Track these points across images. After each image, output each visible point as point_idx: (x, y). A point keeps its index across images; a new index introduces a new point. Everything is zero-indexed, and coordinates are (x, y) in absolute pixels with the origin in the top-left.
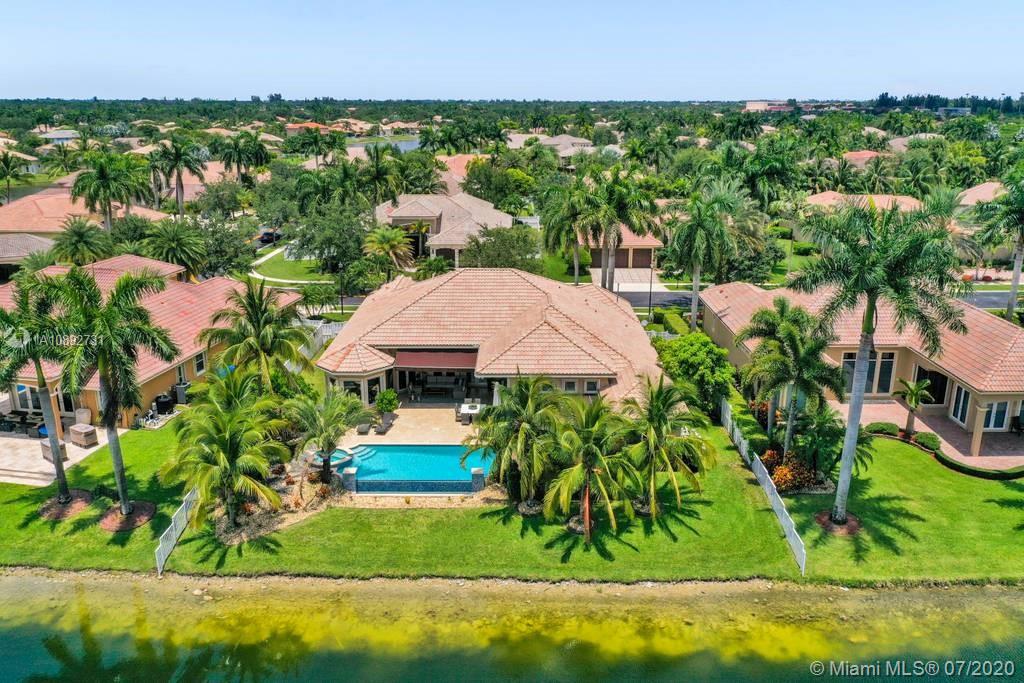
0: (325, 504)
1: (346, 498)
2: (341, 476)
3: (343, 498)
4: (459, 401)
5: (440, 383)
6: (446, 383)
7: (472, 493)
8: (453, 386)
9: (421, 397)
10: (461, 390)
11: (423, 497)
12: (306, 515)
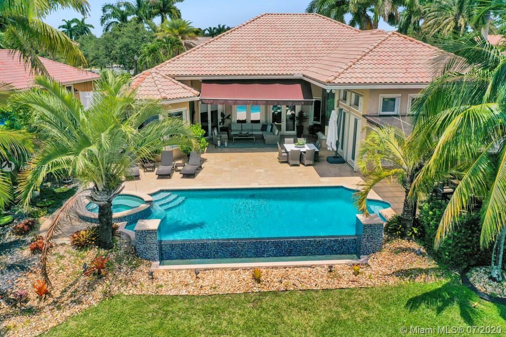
0: (100, 288)
1: (140, 276)
2: (132, 235)
3: (136, 274)
4: (273, 146)
5: (245, 130)
6: (252, 130)
7: (363, 258)
8: (261, 133)
9: (228, 143)
10: (274, 134)
11: (280, 267)
12: (59, 316)
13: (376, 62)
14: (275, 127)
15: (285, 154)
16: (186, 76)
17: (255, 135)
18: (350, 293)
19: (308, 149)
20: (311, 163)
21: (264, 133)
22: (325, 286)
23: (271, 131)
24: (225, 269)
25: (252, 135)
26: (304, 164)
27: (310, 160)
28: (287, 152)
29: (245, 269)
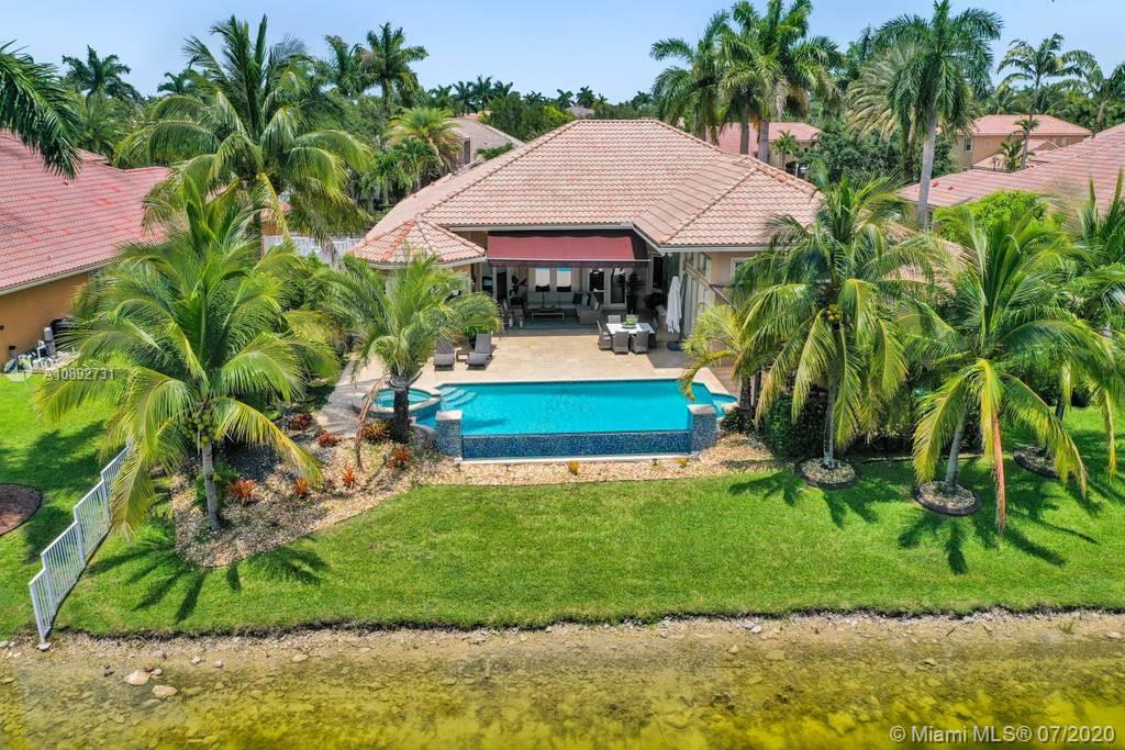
0: (405, 479)
1: (445, 468)
2: (430, 429)
3: (440, 467)
4: (591, 326)
5: (548, 303)
6: (560, 303)
7: (694, 454)
8: (572, 307)
9: (525, 321)
10: (592, 309)
11: (600, 462)
12: (372, 501)
13: (727, 213)
14: (594, 298)
15: (609, 338)
16: (465, 225)
17: (565, 311)
18: (674, 482)
19: (641, 330)
20: (645, 349)
21: (578, 307)
22: (647, 477)
23: (588, 303)
24: (538, 464)
25: (560, 310)
26: (634, 352)
27: (644, 345)
28: (611, 335)
29: (559, 464)
